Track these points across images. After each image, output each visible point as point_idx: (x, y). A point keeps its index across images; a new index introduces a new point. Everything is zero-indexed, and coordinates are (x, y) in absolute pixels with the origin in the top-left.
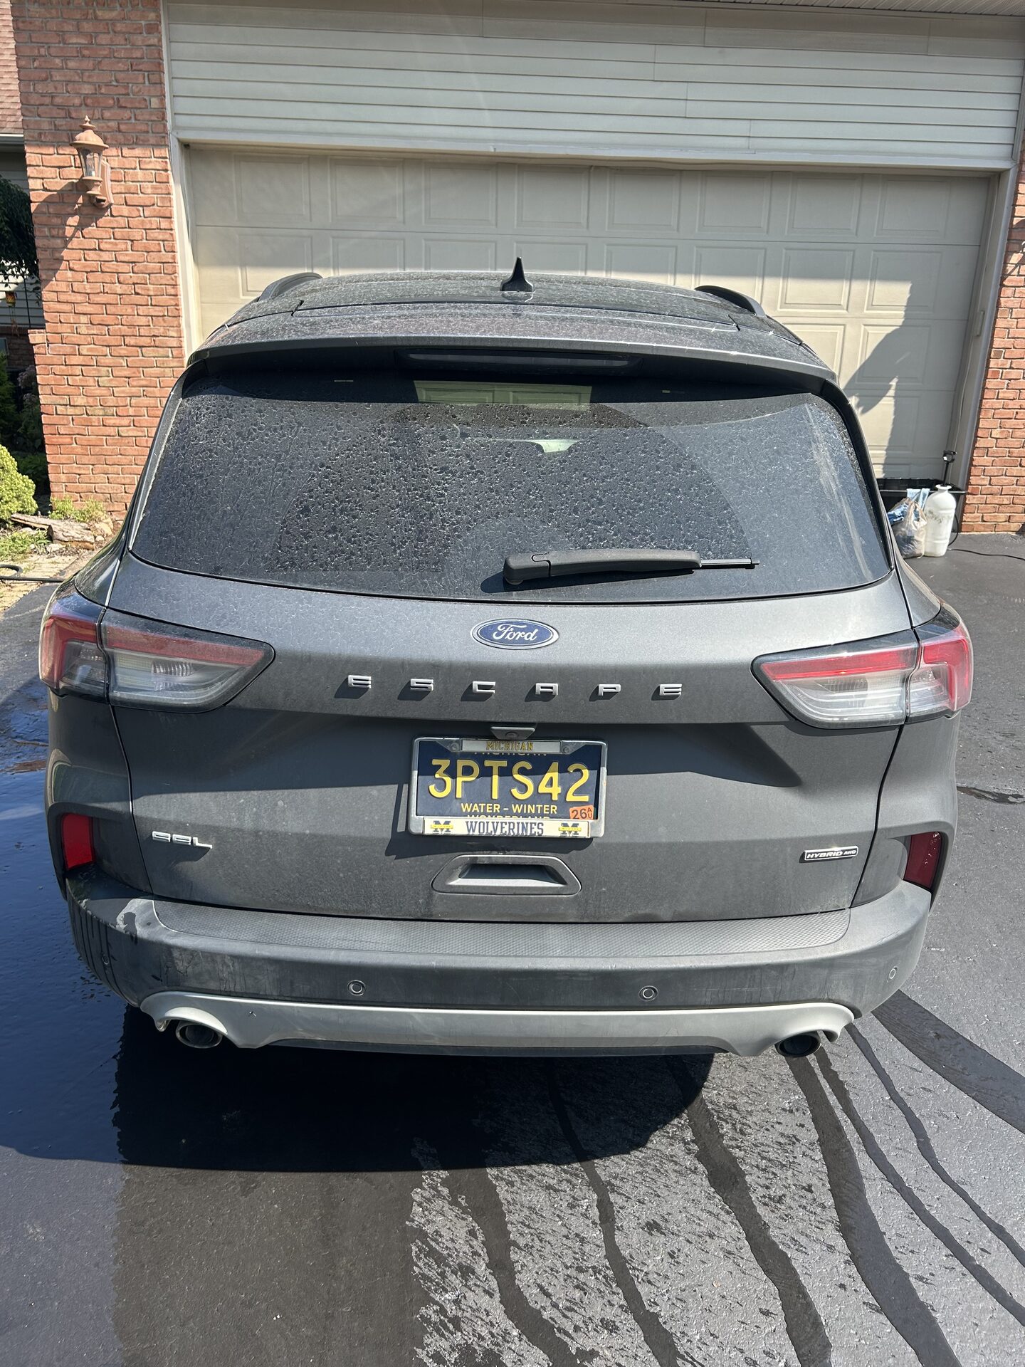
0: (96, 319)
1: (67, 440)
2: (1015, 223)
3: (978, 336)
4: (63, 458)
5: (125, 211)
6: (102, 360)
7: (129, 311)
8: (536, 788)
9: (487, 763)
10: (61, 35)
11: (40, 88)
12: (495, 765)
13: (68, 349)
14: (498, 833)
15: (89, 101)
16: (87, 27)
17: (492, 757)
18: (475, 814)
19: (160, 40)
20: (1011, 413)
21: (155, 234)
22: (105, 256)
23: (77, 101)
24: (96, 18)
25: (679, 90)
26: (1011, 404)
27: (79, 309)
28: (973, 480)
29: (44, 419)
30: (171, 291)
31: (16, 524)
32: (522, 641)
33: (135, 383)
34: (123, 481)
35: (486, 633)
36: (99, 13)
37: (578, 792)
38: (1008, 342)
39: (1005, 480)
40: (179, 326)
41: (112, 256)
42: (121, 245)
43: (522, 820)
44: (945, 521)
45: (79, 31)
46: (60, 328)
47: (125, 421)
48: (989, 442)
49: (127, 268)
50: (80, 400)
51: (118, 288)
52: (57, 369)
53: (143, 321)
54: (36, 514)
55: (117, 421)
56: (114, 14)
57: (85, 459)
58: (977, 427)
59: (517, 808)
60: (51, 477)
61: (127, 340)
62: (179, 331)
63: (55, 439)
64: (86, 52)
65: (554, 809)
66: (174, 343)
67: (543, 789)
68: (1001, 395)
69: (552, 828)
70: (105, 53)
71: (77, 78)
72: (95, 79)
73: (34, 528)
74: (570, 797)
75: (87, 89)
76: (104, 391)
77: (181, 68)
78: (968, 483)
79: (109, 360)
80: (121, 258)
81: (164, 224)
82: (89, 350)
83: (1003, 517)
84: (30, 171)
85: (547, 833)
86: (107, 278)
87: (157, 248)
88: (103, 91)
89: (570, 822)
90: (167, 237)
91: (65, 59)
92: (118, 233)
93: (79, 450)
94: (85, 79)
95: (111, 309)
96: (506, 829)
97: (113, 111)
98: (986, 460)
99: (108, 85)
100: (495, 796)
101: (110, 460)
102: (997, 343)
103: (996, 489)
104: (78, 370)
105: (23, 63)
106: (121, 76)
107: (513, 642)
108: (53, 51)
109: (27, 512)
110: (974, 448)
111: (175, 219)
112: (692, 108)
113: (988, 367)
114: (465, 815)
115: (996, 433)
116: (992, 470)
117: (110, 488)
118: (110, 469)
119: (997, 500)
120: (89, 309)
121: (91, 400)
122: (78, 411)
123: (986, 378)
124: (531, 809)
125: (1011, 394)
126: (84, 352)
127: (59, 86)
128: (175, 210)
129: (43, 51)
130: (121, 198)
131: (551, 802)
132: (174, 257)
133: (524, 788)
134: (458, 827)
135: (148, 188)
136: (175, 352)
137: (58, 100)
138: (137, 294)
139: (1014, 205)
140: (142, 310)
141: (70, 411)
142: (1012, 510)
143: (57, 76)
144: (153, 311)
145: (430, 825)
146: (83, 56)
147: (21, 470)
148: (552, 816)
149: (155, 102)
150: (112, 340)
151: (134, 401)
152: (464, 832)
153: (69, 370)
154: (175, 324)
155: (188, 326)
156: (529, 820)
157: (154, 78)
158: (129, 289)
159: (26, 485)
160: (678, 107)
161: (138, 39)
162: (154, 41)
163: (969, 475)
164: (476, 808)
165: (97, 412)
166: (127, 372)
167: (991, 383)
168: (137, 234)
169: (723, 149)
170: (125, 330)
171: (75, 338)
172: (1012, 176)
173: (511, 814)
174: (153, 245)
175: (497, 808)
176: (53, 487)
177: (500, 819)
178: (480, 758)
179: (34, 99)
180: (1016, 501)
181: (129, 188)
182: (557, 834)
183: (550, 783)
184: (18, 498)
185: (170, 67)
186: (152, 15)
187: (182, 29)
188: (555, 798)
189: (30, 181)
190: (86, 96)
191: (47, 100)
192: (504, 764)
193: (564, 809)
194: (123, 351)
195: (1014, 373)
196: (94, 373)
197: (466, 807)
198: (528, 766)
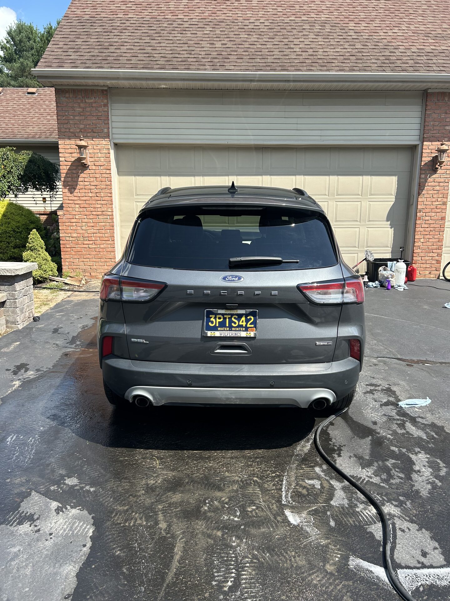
0: (82, 206)
1: (69, 250)
2: (422, 164)
3: (412, 204)
4: (67, 256)
5: (94, 167)
6: (84, 220)
7: (94, 202)
8: (239, 323)
9: (225, 316)
10: (73, 107)
11: (65, 126)
12: (227, 316)
13: (71, 217)
14: (228, 336)
15: (82, 130)
16: (82, 105)
17: (226, 314)
18: (222, 331)
19: (108, 109)
20: (427, 233)
21: (104, 175)
22: (86, 183)
23: (78, 131)
24: (86, 102)
25: (294, 121)
26: (427, 229)
27: (76, 202)
28: (414, 258)
29: (61, 242)
30: (109, 195)
31: (50, 280)
32: (234, 280)
33: (95, 228)
34: (90, 265)
35: (224, 278)
36: (87, 101)
37: (250, 324)
38: (424, 207)
39: (427, 258)
40: (112, 207)
41: (88, 183)
42: (92, 179)
43: (235, 332)
44: (402, 273)
45: (80, 107)
46: (68, 209)
47: (91, 242)
48: (420, 244)
49: (93, 187)
50: (75, 235)
51: (90, 195)
52: (67, 224)
53: (99, 206)
54: (58, 276)
55: (88, 242)
56: (92, 101)
57: (76, 257)
58: (415, 238)
59: (233, 329)
60: (63, 263)
61: (93, 213)
62: (112, 209)
63: (65, 250)
64: (82, 114)
65: (244, 329)
66: (110, 213)
67: (241, 323)
68: (422, 226)
69: (243, 334)
70: (89, 114)
71: (78, 123)
72: (85, 123)
73: (57, 282)
74: (248, 326)
75: (82, 126)
76: (84, 232)
77: (114, 118)
78: (413, 260)
79: (86, 220)
80: (92, 184)
81: (108, 172)
82: (79, 217)
83: (427, 272)
84: (60, 155)
85: (242, 336)
86: (87, 191)
87: (105, 180)
88: (87, 127)
89: (248, 332)
90: (109, 176)
91: (74, 116)
92: (91, 175)
93: (74, 253)
94: (81, 123)
95: (87, 202)
96: (231, 334)
97: (91, 134)
98: (419, 251)
99: (89, 125)
100: (227, 325)
101: (85, 257)
102: (419, 207)
103: (424, 261)
104: (74, 224)
105: (59, 118)
106: (94, 121)
107: (232, 281)
108: (70, 114)
109: (55, 276)
110: (414, 246)
111: (112, 170)
112: (300, 127)
113: (417, 216)
114: (219, 331)
115: (422, 240)
116: (422, 255)
117: (84, 267)
118: (85, 260)
119: (424, 266)
120: (79, 202)
121: (79, 235)
122: (74, 239)
123: (416, 220)
124: (238, 329)
125: (426, 226)
126: (77, 218)
127: (72, 125)
128: (112, 167)
129: (66, 114)
130: (92, 163)
131: (243, 327)
132: (111, 183)
133: (235, 323)
134: (217, 334)
135: (102, 159)
136: (111, 217)
137: (71, 130)
138: (97, 196)
139: (422, 157)
140: (99, 202)
141: (71, 239)
142: (431, 270)
143: (71, 122)
144: (102, 202)
145: (209, 334)
146: (81, 115)
147: (52, 261)
148: (243, 331)
149: (106, 130)
150: (87, 213)
151: (94, 235)
152: (219, 335)
153: (71, 224)
154: (111, 207)
155: (115, 207)
156: (237, 332)
157: (106, 122)
158: (94, 195)
159: (54, 266)
160: (294, 126)
161: (100, 109)
162: (106, 110)
163: (413, 256)
164: (222, 329)
165: (81, 239)
166: (92, 225)
167: (418, 222)
168: (97, 176)
169: (311, 140)
170: (92, 209)
171: (74, 213)
172: (420, 146)
173: (232, 330)
174: (103, 179)
175: (228, 329)
176: (63, 267)
177: (229, 332)
178: (223, 315)
179: (63, 130)
180: (432, 266)
181: (96, 160)
182: (245, 336)
183: (243, 322)
184: (52, 271)
185: (111, 118)
186: (106, 101)
187: (116, 106)
188: (244, 326)
189: (60, 158)
190: (81, 129)
191: (68, 130)
192: (230, 316)
193: (247, 329)
194: (91, 217)
195: (427, 218)
196: (80, 225)
197: (219, 329)
198: (237, 317)
